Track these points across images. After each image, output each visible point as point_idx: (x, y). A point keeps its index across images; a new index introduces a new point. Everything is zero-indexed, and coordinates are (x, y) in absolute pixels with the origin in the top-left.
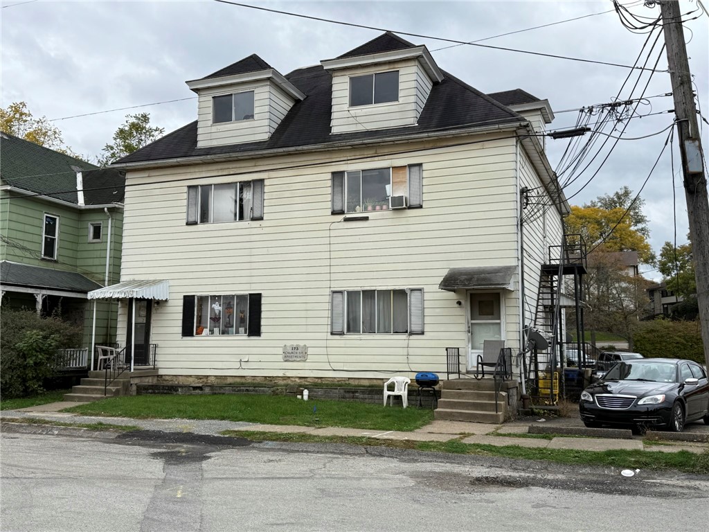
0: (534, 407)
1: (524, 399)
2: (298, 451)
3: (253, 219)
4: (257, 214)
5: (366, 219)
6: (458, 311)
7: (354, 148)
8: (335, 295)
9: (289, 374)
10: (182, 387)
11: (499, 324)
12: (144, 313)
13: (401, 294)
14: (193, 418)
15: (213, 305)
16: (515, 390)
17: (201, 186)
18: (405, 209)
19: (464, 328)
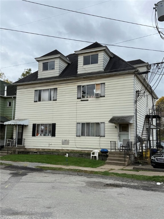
0: (139, 161)
1: (136, 158)
2: (57, 173)
3: (54, 100)
4: (55, 99)
5: (88, 100)
6: (115, 130)
7: (84, 78)
8: (78, 124)
9: (63, 148)
10: (31, 152)
11: (128, 134)
12: (21, 129)
13: (98, 124)
14: (30, 162)
15: (42, 127)
16: (133, 155)
17: (39, 90)
18: (99, 97)
19: (117, 135)
